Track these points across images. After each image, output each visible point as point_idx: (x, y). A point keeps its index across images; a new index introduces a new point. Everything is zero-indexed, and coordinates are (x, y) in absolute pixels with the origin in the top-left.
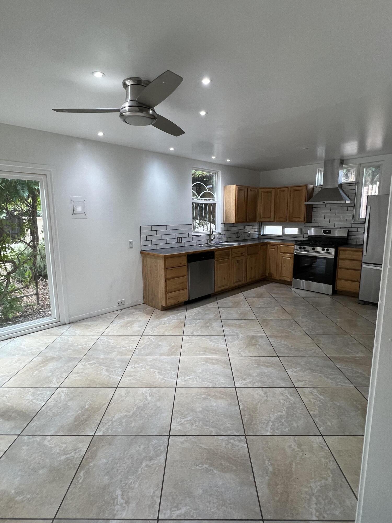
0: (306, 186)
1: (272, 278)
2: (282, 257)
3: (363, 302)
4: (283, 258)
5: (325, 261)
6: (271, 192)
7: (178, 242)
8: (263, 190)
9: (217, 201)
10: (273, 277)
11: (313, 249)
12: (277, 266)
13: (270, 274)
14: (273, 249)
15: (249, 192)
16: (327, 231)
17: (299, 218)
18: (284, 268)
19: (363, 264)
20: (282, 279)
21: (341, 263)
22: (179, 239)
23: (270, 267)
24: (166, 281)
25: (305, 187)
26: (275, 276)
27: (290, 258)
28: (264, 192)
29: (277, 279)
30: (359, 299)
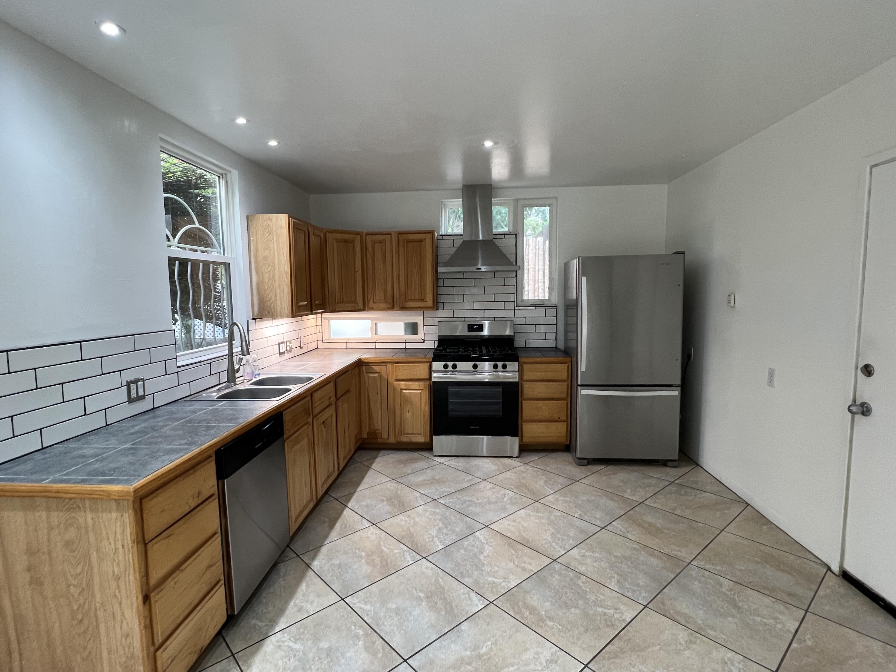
0: (432, 232)
1: (379, 440)
2: (401, 389)
3: (586, 461)
4: (404, 391)
5: (500, 389)
6: (353, 242)
7: (130, 400)
8: (339, 236)
9: (230, 256)
10: (381, 438)
11: (475, 367)
12: (390, 412)
13: (374, 434)
14: (376, 375)
15: (312, 238)
16: (476, 325)
17: (422, 300)
18: (408, 415)
19: (579, 388)
20: (404, 439)
21: (529, 389)
22: (133, 386)
23: (370, 417)
24: (146, 599)
25: (429, 235)
26: (385, 435)
27: (420, 392)
28: (338, 241)
29: (392, 440)
30: (578, 456)
